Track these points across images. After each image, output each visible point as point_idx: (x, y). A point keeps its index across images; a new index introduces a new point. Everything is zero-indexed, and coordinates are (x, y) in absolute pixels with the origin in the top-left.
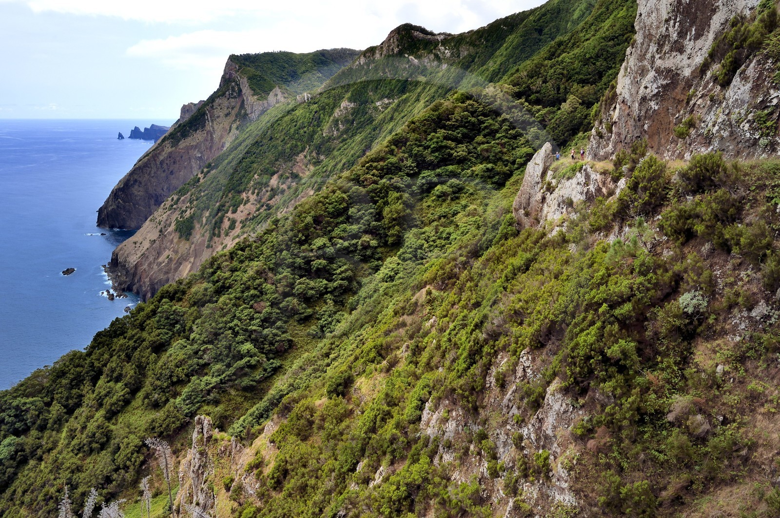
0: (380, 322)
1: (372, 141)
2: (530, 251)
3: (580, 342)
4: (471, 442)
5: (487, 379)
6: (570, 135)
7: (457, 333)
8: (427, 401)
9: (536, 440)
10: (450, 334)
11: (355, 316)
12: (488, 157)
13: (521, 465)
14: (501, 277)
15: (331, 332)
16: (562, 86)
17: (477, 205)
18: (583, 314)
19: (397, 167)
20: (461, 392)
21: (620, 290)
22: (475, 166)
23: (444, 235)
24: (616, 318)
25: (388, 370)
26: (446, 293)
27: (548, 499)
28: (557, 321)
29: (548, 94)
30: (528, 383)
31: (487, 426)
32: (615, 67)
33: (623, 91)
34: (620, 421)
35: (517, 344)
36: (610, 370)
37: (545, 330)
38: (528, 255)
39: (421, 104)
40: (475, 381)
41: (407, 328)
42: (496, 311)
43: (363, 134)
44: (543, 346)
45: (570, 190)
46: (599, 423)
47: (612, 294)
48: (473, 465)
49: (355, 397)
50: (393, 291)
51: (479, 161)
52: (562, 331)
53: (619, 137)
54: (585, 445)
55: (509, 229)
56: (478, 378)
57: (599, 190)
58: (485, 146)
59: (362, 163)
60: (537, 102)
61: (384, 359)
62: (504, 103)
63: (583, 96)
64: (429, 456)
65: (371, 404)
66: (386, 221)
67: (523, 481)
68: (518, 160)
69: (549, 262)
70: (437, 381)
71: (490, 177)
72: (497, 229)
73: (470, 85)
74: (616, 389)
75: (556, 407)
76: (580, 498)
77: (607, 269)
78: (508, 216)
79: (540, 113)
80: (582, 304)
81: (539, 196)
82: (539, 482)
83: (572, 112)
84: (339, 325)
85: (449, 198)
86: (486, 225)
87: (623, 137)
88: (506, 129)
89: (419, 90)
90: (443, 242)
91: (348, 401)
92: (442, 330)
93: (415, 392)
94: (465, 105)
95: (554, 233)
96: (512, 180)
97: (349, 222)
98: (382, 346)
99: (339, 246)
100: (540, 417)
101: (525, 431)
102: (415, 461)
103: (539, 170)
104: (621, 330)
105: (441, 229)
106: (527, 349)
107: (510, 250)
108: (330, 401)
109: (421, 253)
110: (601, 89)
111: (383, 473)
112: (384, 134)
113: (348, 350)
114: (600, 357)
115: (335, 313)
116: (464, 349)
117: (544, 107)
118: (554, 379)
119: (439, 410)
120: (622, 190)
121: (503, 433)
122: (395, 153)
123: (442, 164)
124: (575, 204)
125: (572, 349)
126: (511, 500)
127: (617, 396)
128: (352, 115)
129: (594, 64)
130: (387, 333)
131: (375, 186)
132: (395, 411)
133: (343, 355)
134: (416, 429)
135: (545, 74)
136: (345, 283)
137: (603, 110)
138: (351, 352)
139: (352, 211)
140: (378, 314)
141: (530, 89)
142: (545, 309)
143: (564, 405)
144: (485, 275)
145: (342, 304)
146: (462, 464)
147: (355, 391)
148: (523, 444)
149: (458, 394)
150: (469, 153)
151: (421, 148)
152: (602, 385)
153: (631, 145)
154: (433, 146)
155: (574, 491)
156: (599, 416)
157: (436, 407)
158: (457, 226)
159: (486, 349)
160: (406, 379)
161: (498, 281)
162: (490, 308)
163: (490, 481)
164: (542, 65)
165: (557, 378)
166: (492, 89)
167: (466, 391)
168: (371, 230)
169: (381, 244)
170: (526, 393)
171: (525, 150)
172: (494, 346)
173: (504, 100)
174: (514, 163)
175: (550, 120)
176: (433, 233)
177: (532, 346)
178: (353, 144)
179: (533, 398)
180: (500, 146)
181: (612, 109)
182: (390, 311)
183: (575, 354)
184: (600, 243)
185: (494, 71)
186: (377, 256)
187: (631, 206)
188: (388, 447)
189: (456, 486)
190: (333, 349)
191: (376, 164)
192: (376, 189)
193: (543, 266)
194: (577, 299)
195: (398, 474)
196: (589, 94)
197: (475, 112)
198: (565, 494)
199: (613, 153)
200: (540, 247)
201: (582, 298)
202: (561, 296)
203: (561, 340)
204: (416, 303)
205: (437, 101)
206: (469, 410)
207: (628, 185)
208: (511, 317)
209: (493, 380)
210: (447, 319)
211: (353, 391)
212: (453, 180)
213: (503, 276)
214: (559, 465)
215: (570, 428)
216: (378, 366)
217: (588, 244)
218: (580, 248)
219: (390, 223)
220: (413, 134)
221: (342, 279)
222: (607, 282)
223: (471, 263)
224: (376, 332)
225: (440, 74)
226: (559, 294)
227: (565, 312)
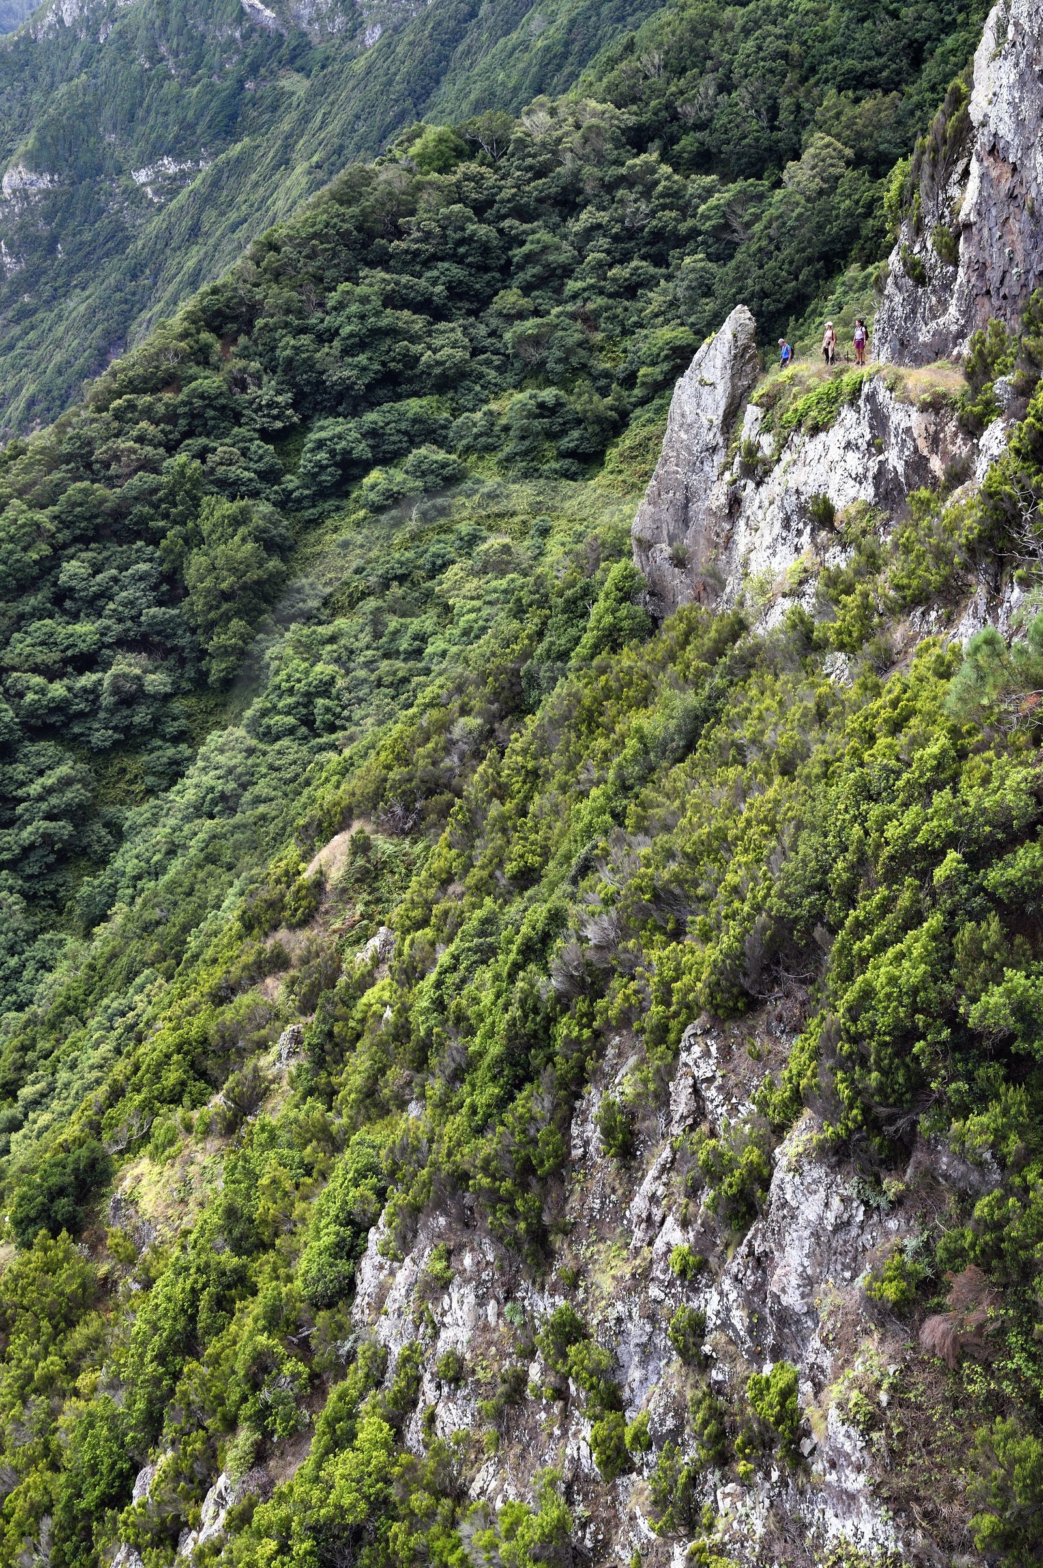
0: (196, 957)
1: (127, 317)
2: (697, 685)
3: (877, 985)
4: (529, 1354)
5: (575, 1131)
6: (817, 276)
7: (464, 981)
8: (373, 1222)
9: (750, 1331)
10: (438, 984)
11: (105, 942)
12: (543, 363)
13: (705, 1423)
14: (601, 781)
15: (20, 1007)
16: (786, 102)
17: (509, 532)
18: (882, 891)
19: (224, 407)
20: (486, 1182)
21: (999, 804)
22: (497, 397)
23: (404, 644)
24: (991, 896)
25: (231, 1126)
26: (420, 846)
27: (802, 1535)
28: (797, 919)
29: (736, 133)
30: (713, 1134)
31: (581, 1295)
32: (966, 24)
33: (993, 112)
34: (1026, 1247)
35: (668, 1004)
36: (981, 1072)
37: (758, 951)
38: (691, 699)
39: (299, 175)
40: (534, 1142)
41: (293, 972)
42: (591, 896)
43: (95, 291)
44: (754, 1005)
45: (822, 468)
46: (956, 1255)
47: (973, 819)
48: (544, 1437)
49: (115, 1231)
50: (237, 847)
51: (510, 378)
52: (814, 951)
53: (981, 276)
54: (915, 1337)
55: (623, 612)
56: (544, 1129)
57: (918, 465)
58: (529, 326)
59: (95, 398)
60: (704, 161)
61: (217, 1088)
62: (588, 170)
63: (859, 136)
64: (387, 1419)
65: (176, 1252)
66: (198, 602)
67: (713, 1477)
68: (643, 371)
69: (760, 718)
70: (403, 1149)
71: (552, 436)
72: (585, 614)
73: (465, 107)
74: (1005, 1138)
75: (810, 1210)
76: (911, 1525)
77: (954, 732)
78: (616, 569)
79: (712, 202)
80: (877, 857)
81: (717, 496)
82: (767, 1476)
83: (821, 192)
84: (49, 978)
85: (415, 514)
86: (544, 602)
87: (994, 275)
88: (600, 265)
89: (285, 126)
90: (401, 667)
91: (93, 1248)
92: (410, 975)
93: (330, 1197)
94: (453, 179)
95: (776, 619)
96: (627, 441)
97: (65, 612)
98: (204, 1041)
99: (30, 697)
100: (758, 1250)
101: (710, 1303)
102: (342, 1440)
103: (716, 403)
104: (1008, 937)
105: (393, 623)
106: (702, 1020)
107: (630, 684)
108: (27, 1255)
109: (328, 710)
110: (919, 106)
111: (230, 1499)
112: (171, 288)
113: (84, 1065)
114: (946, 1033)
115: (32, 937)
116: (490, 1034)
117: (726, 178)
118: (797, 1115)
119: (415, 1253)
120: (995, 460)
121: (635, 1312)
122: (214, 359)
123: (381, 393)
124: (839, 516)
125: (849, 1010)
126: (677, 1550)
127: (1010, 1160)
128: (49, 217)
129: (894, 15)
130: (221, 996)
131: (150, 479)
132: (262, 1267)
133: (67, 1086)
134: (340, 1327)
135: (726, 57)
136: (64, 828)
137: (924, 183)
138: (96, 1074)
139: (73, 569)
140: (185, 929)
141: (675, 117)
142: (754, 879)
143: (836, 1202)
144: (548, 776)
145: (58, 905)
146: (504, 1435)
147: (117, 1208)
148: (707, 1349)
149: (479, 1191)
150: (475, 352)
151: (305, 340)
152: (956, 1125)
153: (1020, 303)
154: (346, 330)
155: (886, 1500)
156: (954, 1233)
157: (404, 1243)
158: (448, 609)
159: (565, 1028)
160: (295, 1154)
161: (594, 792)
162: (570, 889)
163: (602, 1488)
164: (714, 25)
165: (807, 1112)
166: (542, 117)
167: (503, 1179)
168: (145, 636)
169: (186, 686)
170: (707, 1169)
171: (667, 334)
172: (591, 1016)
173: (585, 159)
174: (629, 380)
175: (748, 225)
176: (365, 638)
177: (716, 1007)
178: (60, 330)
179: (730, 1183)
180: (579, 325)
181: (955, 177)
182: (229, 916)
183: (862, 1025)
184: (927, 648)
185: (547, 49)
186: (171, 728)
187: (1027, 516)
188: (244, 1399)
189: (488, 1517)
190: (31, 1068)
191: (148, 398)
192: (155, 491)
193: (743, 734)
194: (861, 842)
195: (282, 1497)
196: (879, 126)
197: (490, 203)
198: (859, 1514)
199: (961, 335)
200: (730, 670)
201: (874, 835)
202: (804, 834)
203: (812, 981)
204: (319, 885)
205: (353, 166)
206: (517, 1244)
207: (1014, 443)
208: (644, 911)
209: (593, 1132)
210: (428, 933)
211: (109, 1211)
212: (423, 451)
213: (611, 775)
214: (834, 1413)
215: (861, 1282)
216: (195, 1115)
217: (888, 650)
218: (864, 665)
219: (211, 608)
220: (275, 288)
221: (50, 817)
222: (955, 779)
223: (501, 736)
224: (183, 995)
225: (359, 65)
226: (800, 826)
227: (822, 887)
